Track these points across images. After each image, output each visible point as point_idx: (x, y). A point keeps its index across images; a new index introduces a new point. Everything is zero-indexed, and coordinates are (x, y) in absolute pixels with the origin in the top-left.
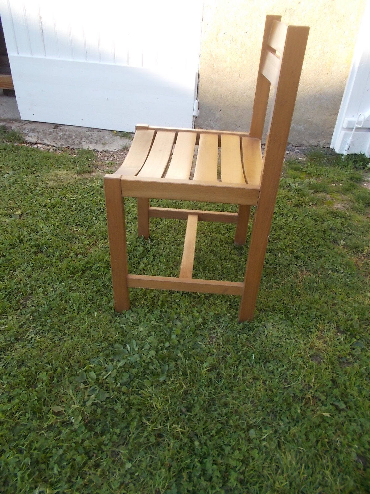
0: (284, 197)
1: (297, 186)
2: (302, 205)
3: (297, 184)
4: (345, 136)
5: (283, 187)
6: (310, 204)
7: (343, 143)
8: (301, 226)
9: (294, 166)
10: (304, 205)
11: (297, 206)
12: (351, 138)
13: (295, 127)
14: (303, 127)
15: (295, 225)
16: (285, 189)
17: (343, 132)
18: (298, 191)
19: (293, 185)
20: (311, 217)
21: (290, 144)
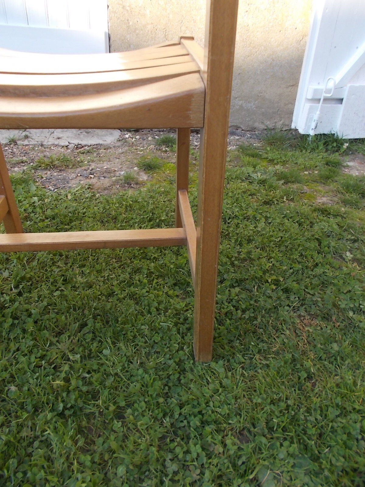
0: (244, 192)
1: (259, 176)
2: (273, 202)
3: (259, 174)
4: (311, 110)
5: (241, 179)
6: (285, 200)
7: (309, 119)
8: (281, 234)
9: (249, 152)
10: (276, 202)
11: (266, 203)
12: (318, 113)
13: (244, 105)
14: (254, 104)
15: (271, 233)
16: (243, 180)
17: (308, 105)
18: (262, 182)
19: (254, 176)
20: (291, 218)
21: (240, 127)
